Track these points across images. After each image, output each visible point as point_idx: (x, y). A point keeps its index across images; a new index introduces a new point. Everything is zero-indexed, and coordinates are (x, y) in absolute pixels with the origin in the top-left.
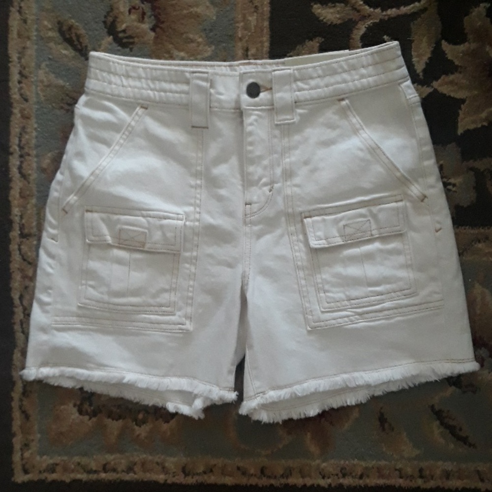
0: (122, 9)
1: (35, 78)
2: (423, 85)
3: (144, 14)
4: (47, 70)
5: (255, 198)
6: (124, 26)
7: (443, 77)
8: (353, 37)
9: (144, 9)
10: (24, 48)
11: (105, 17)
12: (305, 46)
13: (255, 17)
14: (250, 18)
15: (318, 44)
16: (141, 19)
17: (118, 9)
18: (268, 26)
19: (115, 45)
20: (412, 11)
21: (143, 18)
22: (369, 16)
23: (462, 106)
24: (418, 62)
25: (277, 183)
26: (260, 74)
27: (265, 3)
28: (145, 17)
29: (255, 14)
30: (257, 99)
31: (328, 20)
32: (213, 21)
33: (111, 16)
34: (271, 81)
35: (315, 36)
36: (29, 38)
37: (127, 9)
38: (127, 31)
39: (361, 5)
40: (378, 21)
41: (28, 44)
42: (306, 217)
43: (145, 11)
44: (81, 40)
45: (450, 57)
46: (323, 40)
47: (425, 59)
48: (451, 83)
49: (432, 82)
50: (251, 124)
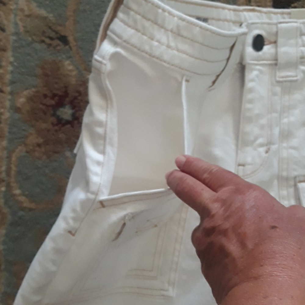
5: (249, 160)
25: (274, 144)
26: (265, 26)
30: (260, 53)
34: (276, 34)
42: (300, 182)
50: (252, 80)
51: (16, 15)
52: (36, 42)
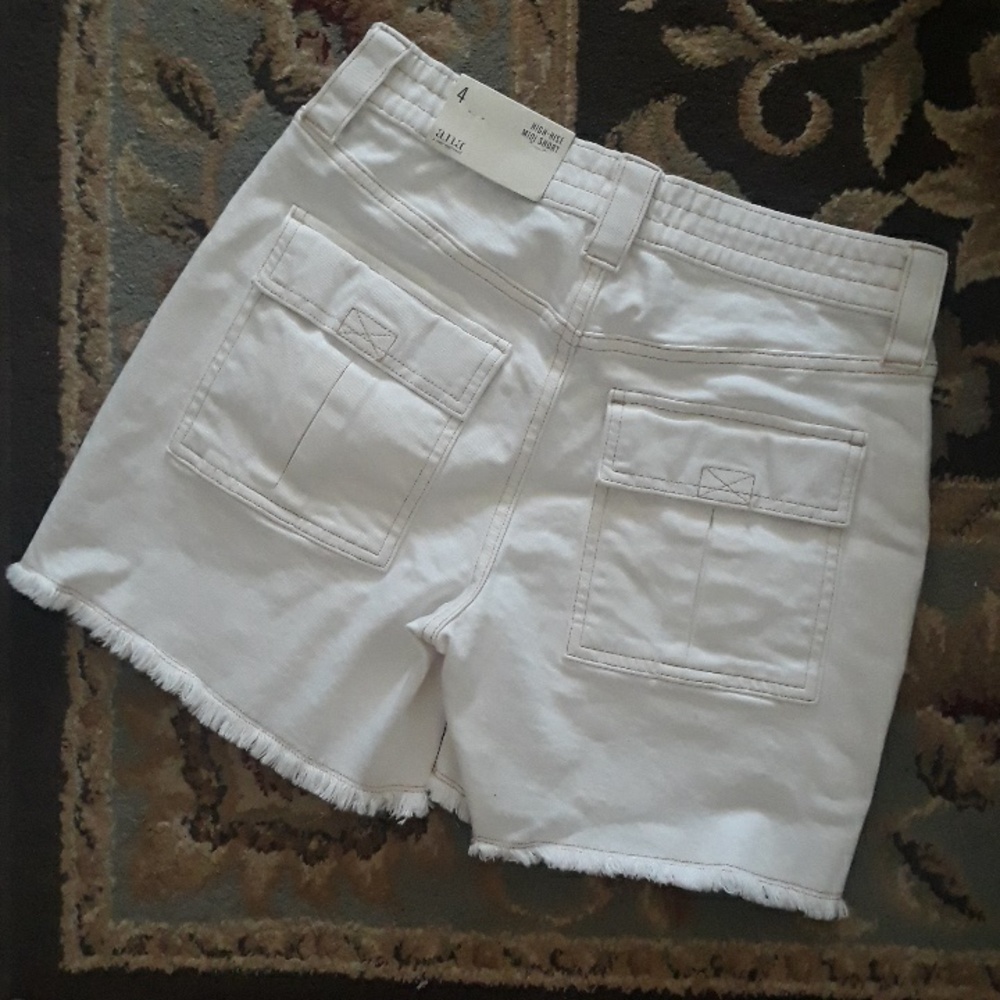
0: (284, 37)
1: (111, 173)
2: (885, 191)
3: (327, 46)
4: (135, 156)
6: (287, 70)
7: (926, 174)
8: (745, 93)
9: (328, 35)
10: (89, 113)
11: (251, 52)
12: (647, 112)
13: (548, 54)
14: (538, 56)
15: (674, 109)
16: (321, 57)
17: (275, 35)
18: (574, 72)
19: (269, 108)
20: (866, 41)
21: (326, 56)
22: (778, 51)
23: (964, 234)
24: (876, 144)
27: (569, 25)
28: (330, 52)
29: (549, 47)
31: (696, 59)
32: (465, 61)
33: (261, 51)
35: (668, 92)
36: (98, 93)
37: (295, 36)
38: (292, 80)
39: (760, 30)
40: (795, 62)
41: (98, 105)
43: (329, 40)
44: (202, 98)
45: (940, 136)
46: (684, 99)
47: (890, 138)
48: (943, 187)
49: (904, 184)
51: (114, 190)
52: (152, 234)
